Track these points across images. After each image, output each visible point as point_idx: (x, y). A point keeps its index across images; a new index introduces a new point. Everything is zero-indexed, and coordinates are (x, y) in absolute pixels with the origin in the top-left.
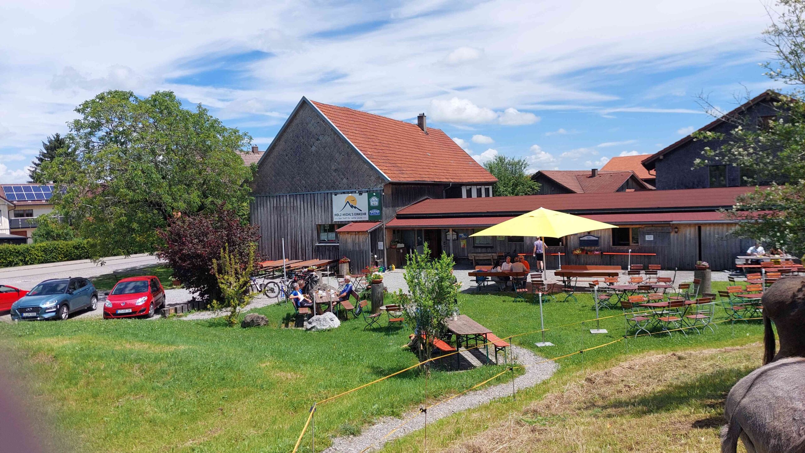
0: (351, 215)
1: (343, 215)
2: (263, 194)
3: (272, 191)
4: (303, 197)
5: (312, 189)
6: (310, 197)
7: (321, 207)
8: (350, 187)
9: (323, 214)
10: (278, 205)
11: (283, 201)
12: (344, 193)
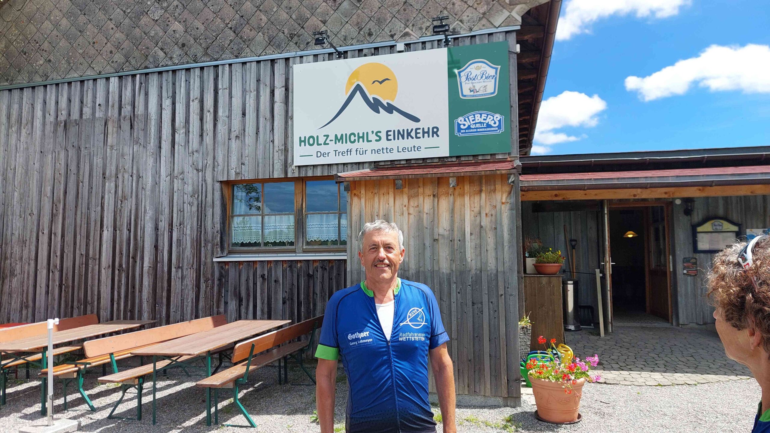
0: (372, 137)
1: (338, 139)
2: (22, 80)
3: (55, 69)
4: (174, 84)
5: (209, 51)
6: (197, 80)
7: (244, 114)
8: (370, 34)
9: (249, 139)
10: (75, 115)
11: (94, 102)
12: (343, 55)
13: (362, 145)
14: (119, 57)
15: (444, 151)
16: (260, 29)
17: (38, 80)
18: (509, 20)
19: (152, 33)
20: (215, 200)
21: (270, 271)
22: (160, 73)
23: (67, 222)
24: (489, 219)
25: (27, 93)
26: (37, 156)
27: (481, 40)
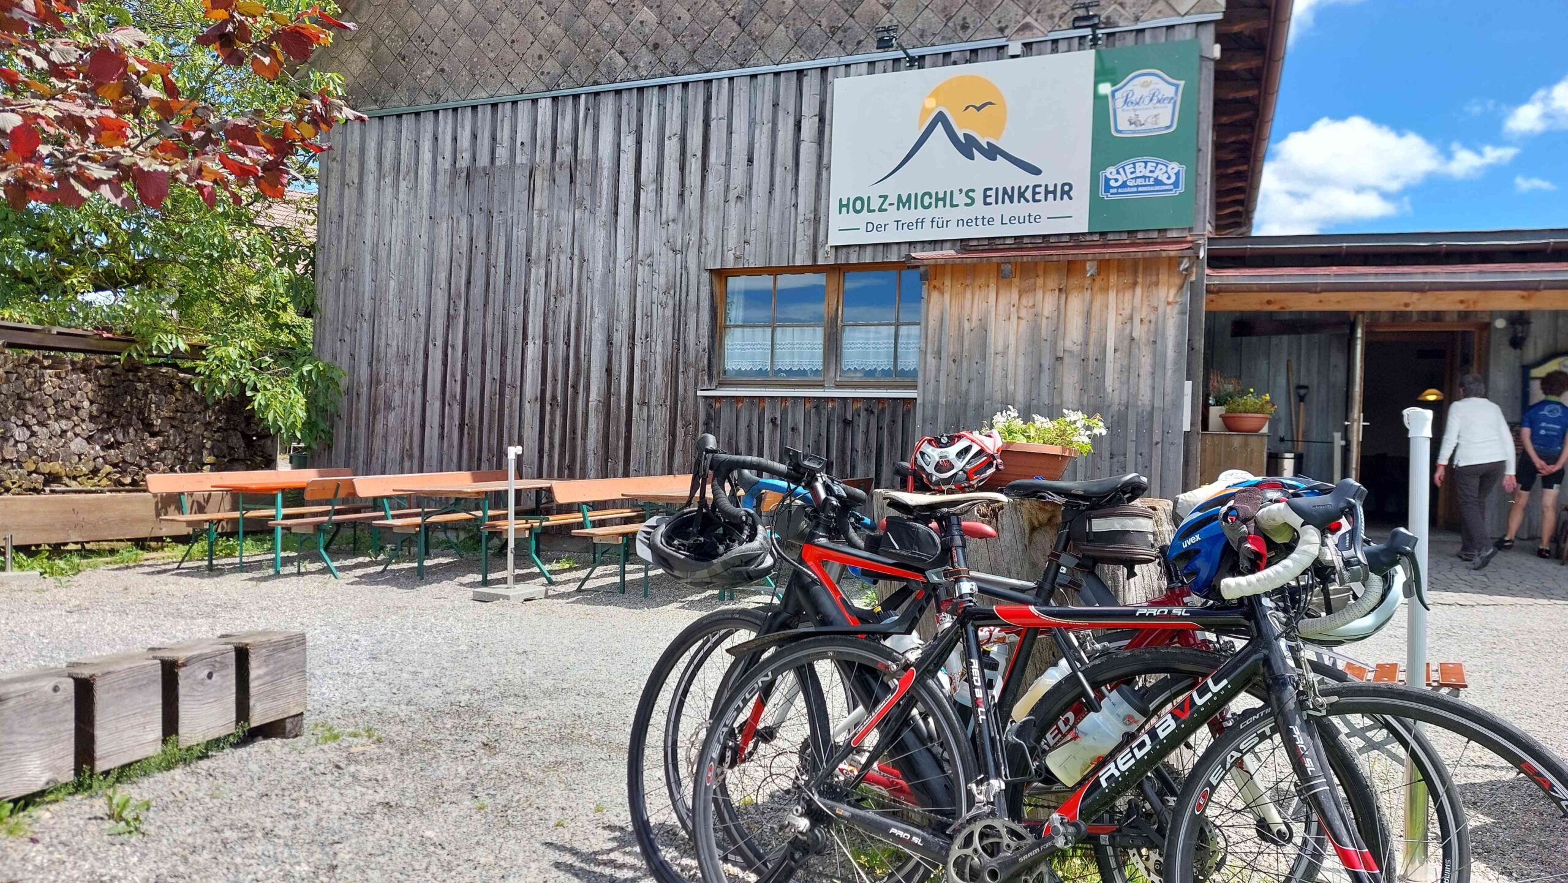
0: (960, 199)
1: (902, 202)
2: (399, 101)
3: (451, 84)
4: (640, 110)
5: (697, 56)
6: (678, 105)
7: (750, 161)
8: (965, 27)
9: (758, 201)
10: (484, 160)
11: (513, 139)
12: (918, 62)
13: (941, 212)
14: (552, 66)
15: (1080, 225)
16: (781, 18)
17: (424, 102)
18: (1203, 3)
19: (606, 26)
20: (702, 299)
21: (784, 412)
22: (618, 92)
23: (472, 327)
24: (1145, 327)
25: (407, 123)
26: (425, 223)
27: (1154, 37)
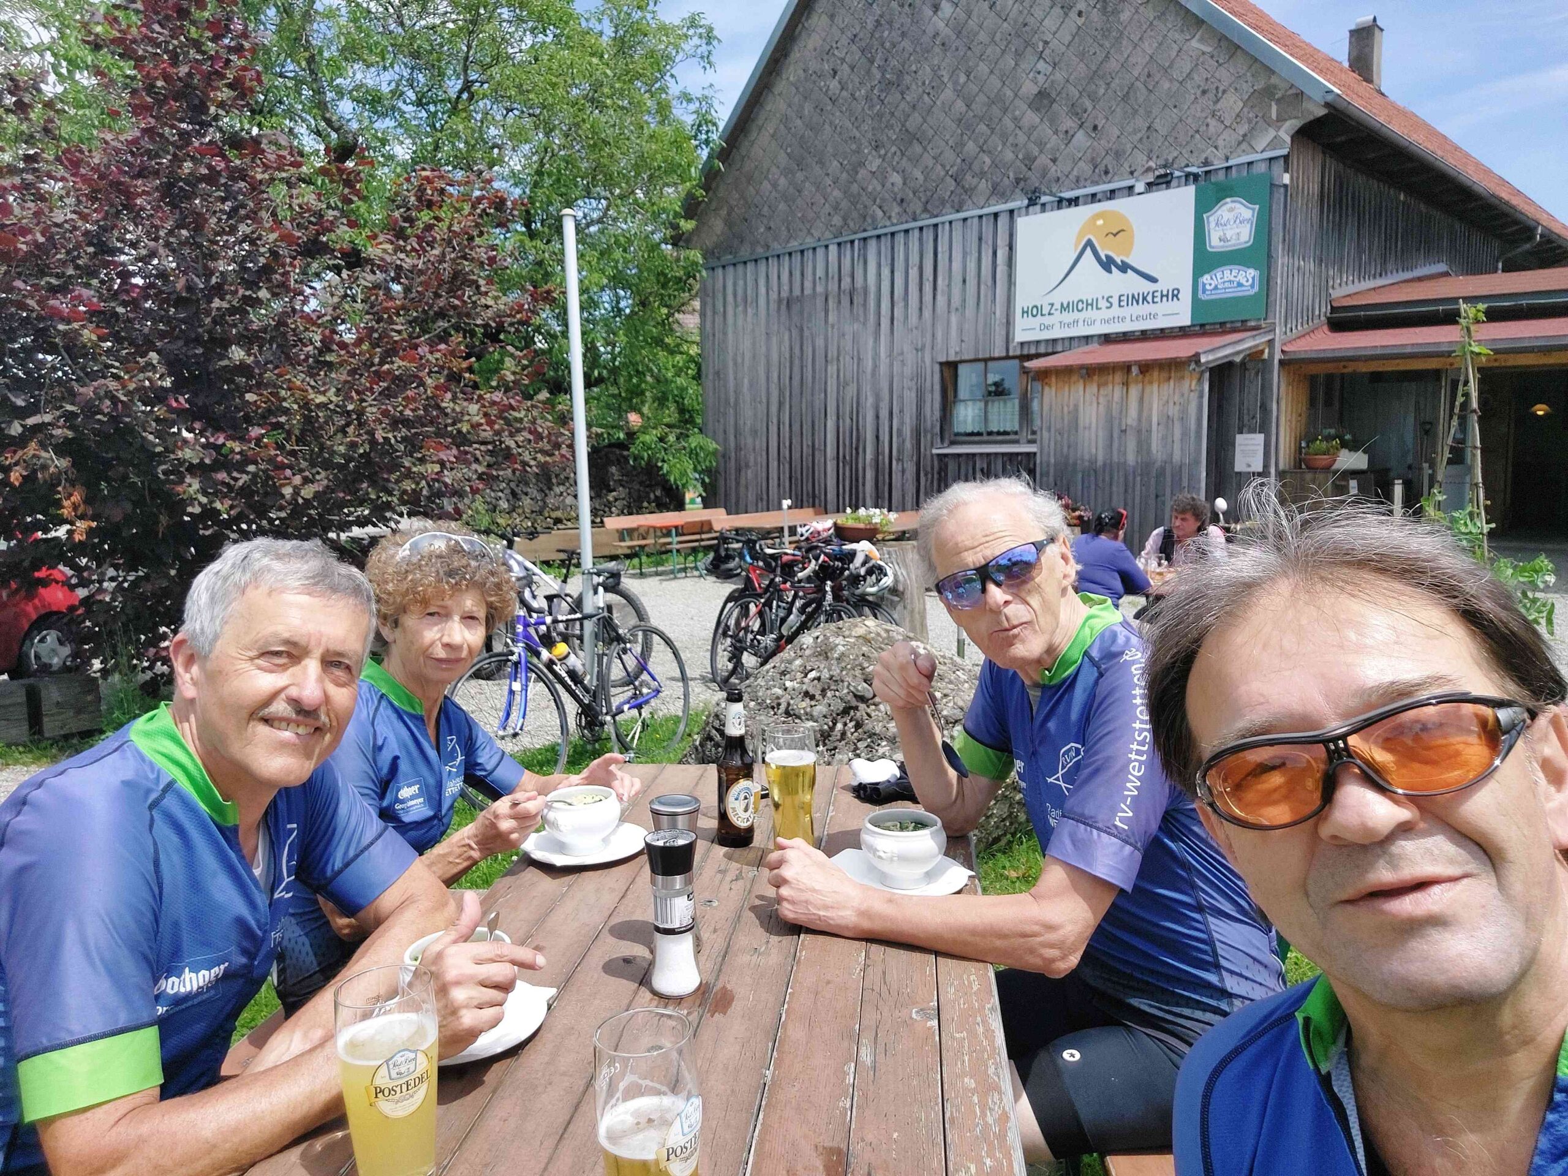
0: (1103, 304)
2: (745, 252)
3: (776, 238)
4: (893, 248)
5: (929, 207)
6: (917, 243)
7: (964, 281)
8: (1106, 172)
9: (970, 311)
10: (797, 292)
11: (814, 274)
12: (1074, 202)
13: (1090, 314)
14: (837, 220)
15: (1185, 320)
16: (982, 174)
17: (760, 250)
18: (1274, 144)
20: (935, 383)
21: (989, 465)
22: (879, 237)
23: (794, 410)
25: (750, 266)
26: (764, 337)
27: (1238, 172)
